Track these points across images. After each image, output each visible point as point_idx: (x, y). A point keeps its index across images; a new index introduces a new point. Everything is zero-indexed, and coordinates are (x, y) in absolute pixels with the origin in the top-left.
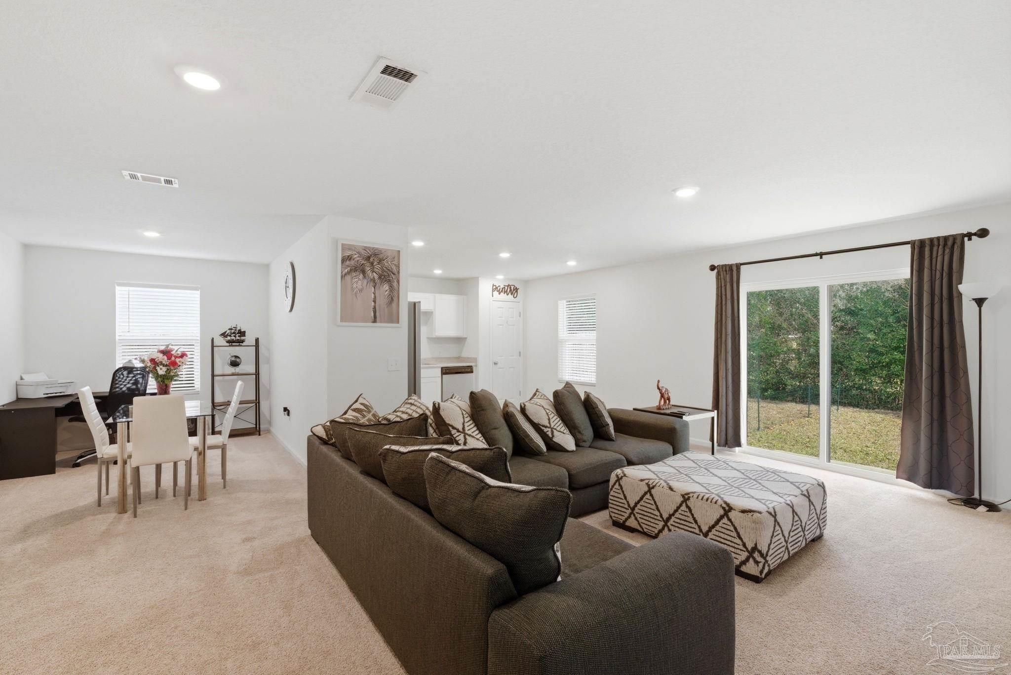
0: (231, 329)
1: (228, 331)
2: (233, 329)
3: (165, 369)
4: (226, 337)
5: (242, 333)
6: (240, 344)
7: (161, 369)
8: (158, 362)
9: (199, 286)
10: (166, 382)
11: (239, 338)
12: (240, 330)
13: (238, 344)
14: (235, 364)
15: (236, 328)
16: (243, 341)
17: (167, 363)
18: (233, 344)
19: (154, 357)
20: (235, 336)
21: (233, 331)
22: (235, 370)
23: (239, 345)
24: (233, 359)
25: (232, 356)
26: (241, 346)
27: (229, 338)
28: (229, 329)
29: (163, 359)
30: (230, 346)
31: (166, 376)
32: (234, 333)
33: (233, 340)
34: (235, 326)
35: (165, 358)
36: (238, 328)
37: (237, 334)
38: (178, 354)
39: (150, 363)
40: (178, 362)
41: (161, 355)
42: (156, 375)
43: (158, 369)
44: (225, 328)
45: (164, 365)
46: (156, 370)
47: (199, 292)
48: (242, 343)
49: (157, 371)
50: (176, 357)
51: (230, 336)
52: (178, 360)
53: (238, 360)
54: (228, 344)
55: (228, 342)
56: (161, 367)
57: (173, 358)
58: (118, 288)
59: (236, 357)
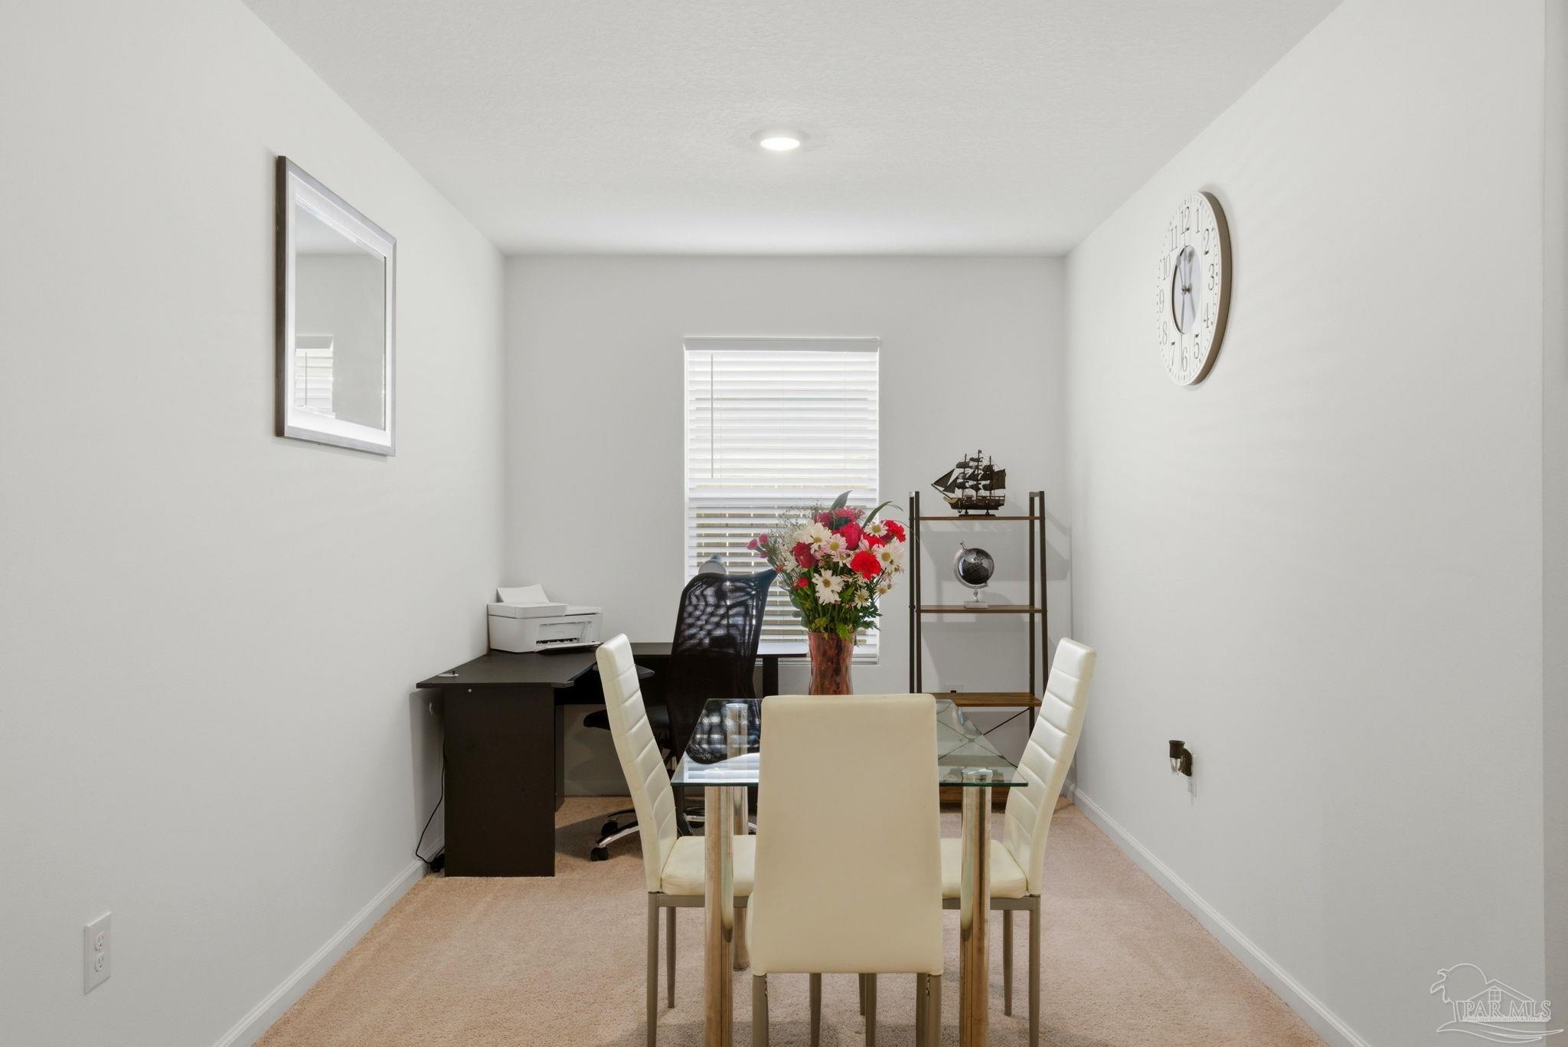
0: (963, 465)
1: (958, 472)
2: (972, 464)
3: (837, 583)
4: (950, 489)
5: (996, 478)
6: (991, 512)
7: (827, 583)
8: (818, 556)
9: (878, 338)
10: (843, 631)
11: (986, 493)
12: (989, 468)
13: (984, 512)
14: (975, 575)
15: (978, 460)
16: (997, 504)
17: (848, 562)
18: (971, 512)
19: (806, 539)
20: (976, 488)
21: (969, 471)
22: (976, 594)
23: (988, 517)
24: (972, 559)
25: (970, 551)
26: (993, 517)
27: (958, 493)
28: (960, 466)
29: (835, 547)
30: (961, 517)
31: (840, 607)
32: (973, 477)
33: (970, 498)
34: (976, 456)
35: (841, 541)
36: (985, 463)
37: (981, 480)
38: (876, 529)
39: (793, 558)
40: (879, 558)
41: (825, 534)
42: (808, 605)
43: (817, 579)
44: (946, 463)
45: (837, 570)
46: (812, 586)
47: (876, 357)
48: (996, 507)
49: (814, 592)
50: (873, 541)
51: (962, 486)
52: (879, 551)
53: (985, 563)
54: (955, 513)
55: (954, 506)
56: (827, 574)
57: (864, 544)
58: (688, 355)
59: (980, 552)
